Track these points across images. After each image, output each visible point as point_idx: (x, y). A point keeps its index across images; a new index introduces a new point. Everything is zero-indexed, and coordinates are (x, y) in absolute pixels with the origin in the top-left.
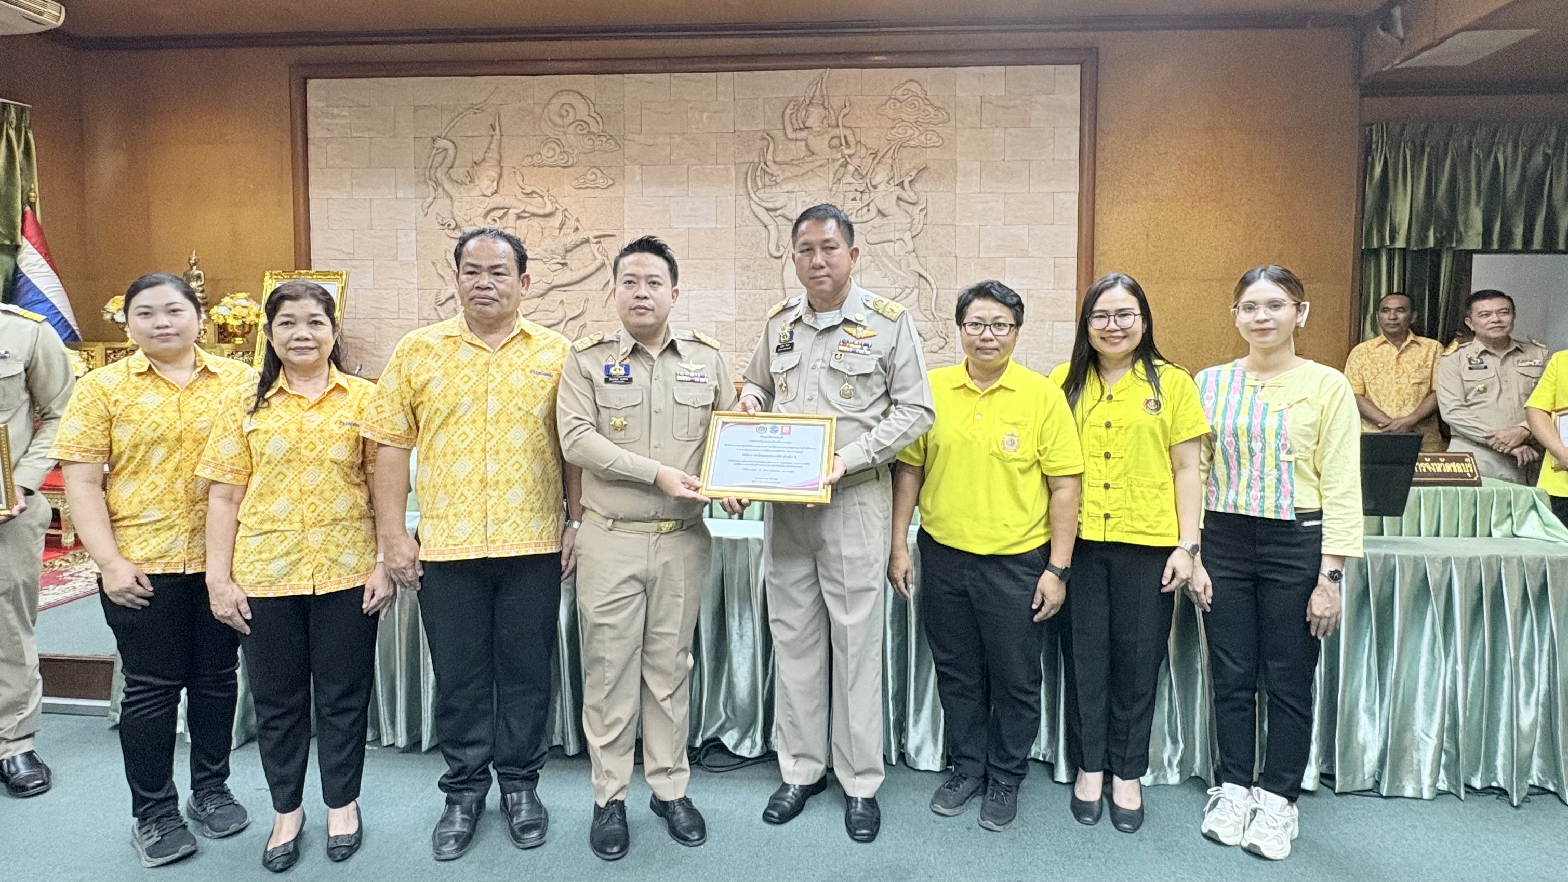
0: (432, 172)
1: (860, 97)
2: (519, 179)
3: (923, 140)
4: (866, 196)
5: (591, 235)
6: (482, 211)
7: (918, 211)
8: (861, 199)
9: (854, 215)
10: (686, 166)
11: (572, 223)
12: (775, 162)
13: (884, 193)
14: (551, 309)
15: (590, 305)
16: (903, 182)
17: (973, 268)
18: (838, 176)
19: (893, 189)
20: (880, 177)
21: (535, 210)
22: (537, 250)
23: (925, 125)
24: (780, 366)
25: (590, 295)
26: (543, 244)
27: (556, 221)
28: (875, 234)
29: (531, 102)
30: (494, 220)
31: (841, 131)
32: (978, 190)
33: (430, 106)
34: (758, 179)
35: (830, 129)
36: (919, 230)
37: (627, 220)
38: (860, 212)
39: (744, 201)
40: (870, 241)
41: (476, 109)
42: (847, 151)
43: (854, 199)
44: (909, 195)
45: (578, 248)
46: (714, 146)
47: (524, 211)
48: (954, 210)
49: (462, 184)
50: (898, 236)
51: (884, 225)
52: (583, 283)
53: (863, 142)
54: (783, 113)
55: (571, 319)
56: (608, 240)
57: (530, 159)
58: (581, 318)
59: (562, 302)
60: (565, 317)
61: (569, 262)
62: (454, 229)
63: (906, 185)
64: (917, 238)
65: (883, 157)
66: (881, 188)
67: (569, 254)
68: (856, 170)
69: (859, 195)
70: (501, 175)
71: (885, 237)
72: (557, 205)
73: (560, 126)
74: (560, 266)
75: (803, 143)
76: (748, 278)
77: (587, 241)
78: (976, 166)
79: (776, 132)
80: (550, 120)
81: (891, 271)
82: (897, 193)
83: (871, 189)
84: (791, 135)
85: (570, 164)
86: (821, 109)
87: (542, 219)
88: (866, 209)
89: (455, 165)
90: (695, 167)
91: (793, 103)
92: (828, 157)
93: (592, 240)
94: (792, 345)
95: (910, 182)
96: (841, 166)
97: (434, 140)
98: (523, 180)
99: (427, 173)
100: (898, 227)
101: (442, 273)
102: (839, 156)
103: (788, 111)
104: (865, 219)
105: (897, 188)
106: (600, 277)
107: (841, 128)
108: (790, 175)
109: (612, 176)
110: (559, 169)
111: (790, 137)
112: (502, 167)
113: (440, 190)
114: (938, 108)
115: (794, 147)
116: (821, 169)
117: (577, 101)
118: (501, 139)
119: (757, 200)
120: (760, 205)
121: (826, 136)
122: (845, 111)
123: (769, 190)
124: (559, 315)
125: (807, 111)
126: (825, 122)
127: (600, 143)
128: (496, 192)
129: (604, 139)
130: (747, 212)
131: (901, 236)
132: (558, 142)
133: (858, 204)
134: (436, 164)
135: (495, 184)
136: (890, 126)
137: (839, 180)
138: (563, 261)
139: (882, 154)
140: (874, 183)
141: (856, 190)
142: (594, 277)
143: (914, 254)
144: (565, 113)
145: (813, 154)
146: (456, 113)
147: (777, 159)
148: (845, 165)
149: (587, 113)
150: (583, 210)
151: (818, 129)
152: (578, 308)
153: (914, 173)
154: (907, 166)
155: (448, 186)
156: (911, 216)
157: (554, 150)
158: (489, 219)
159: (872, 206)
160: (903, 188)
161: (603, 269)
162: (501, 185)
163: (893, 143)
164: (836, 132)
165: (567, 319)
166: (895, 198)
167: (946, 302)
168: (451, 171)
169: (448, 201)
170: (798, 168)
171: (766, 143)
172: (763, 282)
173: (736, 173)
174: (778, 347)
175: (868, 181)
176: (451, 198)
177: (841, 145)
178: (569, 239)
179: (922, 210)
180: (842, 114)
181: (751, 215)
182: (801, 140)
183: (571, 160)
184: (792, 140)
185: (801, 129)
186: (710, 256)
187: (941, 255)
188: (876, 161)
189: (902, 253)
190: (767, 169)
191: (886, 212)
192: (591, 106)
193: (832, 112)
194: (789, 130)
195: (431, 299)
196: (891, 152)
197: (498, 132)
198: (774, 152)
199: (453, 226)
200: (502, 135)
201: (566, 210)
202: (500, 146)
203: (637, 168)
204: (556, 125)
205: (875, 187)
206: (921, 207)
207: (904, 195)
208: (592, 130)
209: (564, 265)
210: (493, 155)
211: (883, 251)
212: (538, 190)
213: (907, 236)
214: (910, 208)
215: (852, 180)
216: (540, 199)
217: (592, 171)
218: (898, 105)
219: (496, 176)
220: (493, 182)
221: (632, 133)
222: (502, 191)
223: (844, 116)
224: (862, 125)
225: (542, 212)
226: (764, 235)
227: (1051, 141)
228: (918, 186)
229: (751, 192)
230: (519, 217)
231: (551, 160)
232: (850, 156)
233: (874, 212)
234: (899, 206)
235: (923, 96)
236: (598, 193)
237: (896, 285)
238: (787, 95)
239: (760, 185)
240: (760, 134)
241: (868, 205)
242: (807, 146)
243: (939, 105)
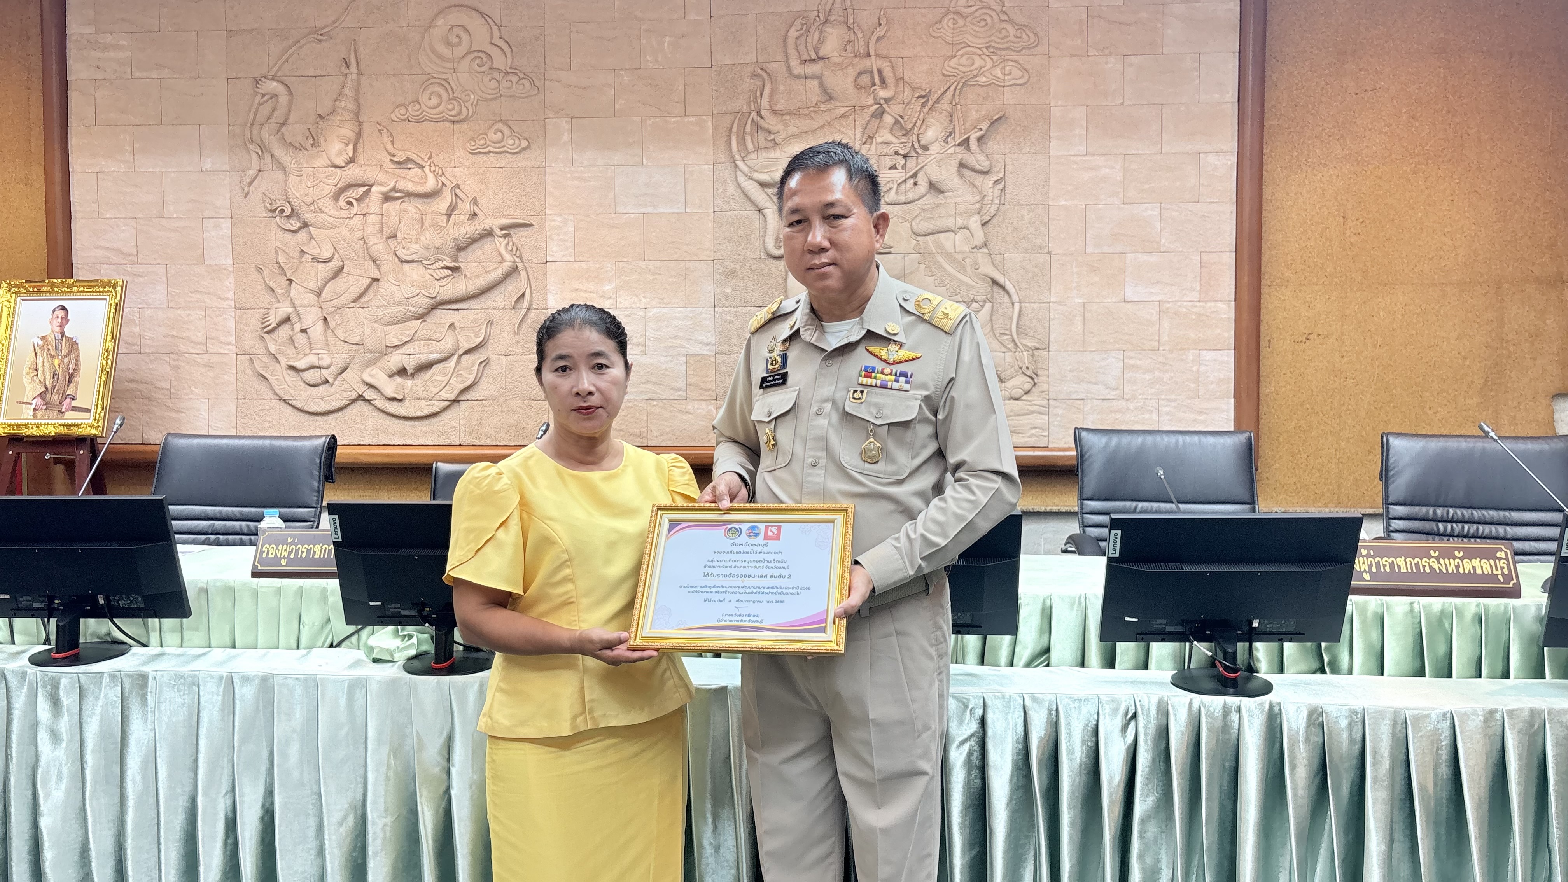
0: (255, 132)
1: (902, 10)
2: (387, 139)
3: (1000, 75)
4: (911, 163)
5: (494, 223)
6: (329, 188)
7: (990, 184)
8: (904, 167)
9: (893, 192)
10: (638, 119)
11: (465, 207)
12: (774, 112)
13: (939, 156)
14: (435, 337)
15: (495, 330)
16: (968, 138)
17: (1075, 270)
18: (868, 133)
19: (952, 150)
20: (932, 132)
21: (410, 187)
22: (414, 247)
23: (1003, 53)
24: (766, 411)
25: (496, 315)
26: (423, 238)
27: (442, 204)
28: (925, 219)
29: (405, 24)
30: (350, 203)
31: (874, 63)
32: (1083, 149)
33: (251, 31)
34: (748, 138)
35: (857, 59)
36: (992, 211)
37: (550, 200)
38: (903, 186)
39: (726, 173)
40: (918, 231)
41: (321, 34)
42: (883, 94)
43: (894, 167)
44: (977, 158)
45: (475, 246)
46: (681, 87)
47: (394, 189)
48: (1047, 181)
49: (300, 148)
50: (960, 222)
51: (939, 205)
52: (483, 298)
53: (906, 78)
54: (786, 37)
55: (467, 352)
56: (522, 232)
57: (403, 111)
58: (482, 350)
59: (452, 326)
60: (458, 348)
61: (462, 265)
62: (288, 217)
63: (973, 144)
64: (989, 225)
65: (937, 101)
66: (934, 149)
67: (463, 254)
68: (897, 122)
69: (902, 162)
70: (359, 135)
71: (940, 224)
72: (443, 179)
73: (447, 60)
74: (450, 272)
75: (816, 83)
76: (734, 290)
77: (489, 233)
78: (1080, 113)
79: (774, 65)
80: (434, 51)
81: (950, 275)
82: (960, 156)
83: (920, 151)
84: (798, 70)
85: (462, 117)
86: (842, 30)
87: (420, 200)
88: (912, 181)
89: (291, 119)
90: (652, 120)
91: (799, 21)
92: (853, 103)
93: (498, 232)
94: (785, 376)
95: (980, 139)
96: (873, 116)
97: (257, 82)
98: (393, 142)
99: (247, 133)
100: (961, 208)
101: (271, 284)
102: (871, 101)
103: (793, 33)
104: (911, 196)
105: (958, 149)
106: (510, 288)
107: (873, 58)
108: (796, 130)
109: (526, 135)
110: (447, 124)
111: (796, 72)
112: (360, 124)
113: (268, 159)
114: (1021, 27)
115: (801, 88)
116: (843, 121)
117: (475, 23)
118: (359, 80)
119: (746, 169)
120: (751, 179)
121: (850, 70)
122: (880, 32)
123: (764, 154)
124: (448, 344)
125: (821, 33)
126: (849, 48)
127: (508, 84)
128: (351, 161)
129: (515, 79)
130: (731, 189)
131: (965, 222)
132: (445, 83)
133: (899, 175)
134: (260, 118)
135: (351, 147)
136: (950, 54)
137: (871, 138)
138: (452, 265)
139: (936, 96)
140: (922, 143)
141: (896, 153)
142: (501, 289)
143: (985, 250)
144: (455, 40)
145: (831, 98)
146: (291, 41)
147: (779, 107)
148: (880, 114)
149: (489, 40)
150: (483, 187)
151: (838, 60)
152: (477, 336)
153: (984, 126)
154: (974, 114)
155: (279, 152)
156: (981, 192)
157: (440, 96)
158: (342, 203)
159: (921, 178)
160: (968, 148)
161: (515, 274)
162: (360, 149)
163: (953, 79)
164: (867, 63)
165: (461, 352)
166: (955, 163)
167: (1035, 322)
168: (284, 129)
169: (279, 175)
170: (808, 122)
171: (760, 83)
172: (756, 295)
173: (715, 128)
174: (764, 380)
175: (915, 138)
176: (283, 169)
177: (874, 84)
178: (463, 231)
179: (996, 182)
180: (874, 38)
181: (738, 195)
182: (814, 77)
183: (464, 109)
184: (798, 77)
185: (812, 61)
186: (675, 257)
187: (1026, 251)
188: (927, 108)
189: (967, 249)
190: (761, 122)
191: (943, 186)
192: (495, 28)
193: (860, 35)
194: (794, 63)
195: (255, 321)
196: (949, 94)
197: (353, 68)
198: (771, 95)
199: (288, 212)
200: (360, 74)
201: (458, 186)
202: (357, 92)
203: (564, 124)
204: (440, 57)
205: (925, 148)
206: (995, 178)
207: (971, 160)
208: (495, 66)
209: (455, 269)
210: (347, 104)
211: (939, 246)
212: (414, 157)
213: (974, 222)
214: (978, 179)
215: (889, 137)
216: (419, 171)
217: (496, 126)
218: (961, 22)
219: (351, 135)
220: (347, 145)
221: (556, 69)
222: (361, 159)
223: (878, 39)
224: (905, 53)
225: (420, 189)
226: (757, 224)
227: (1197, 73)
228: (992, 146)
229: (737, 157)
230: (387, 198)
231: (434, 111)
232: (887, 100)
233: (923, 187)
234: (962, 176)
235: (998, 8)
236: (503, 161)
237: (958, 298)
238: (791, 9)
239: (750, 146)
240: (750, 69)
241: (915, 175)
242: (822, 85)
243: (1023, 21)
